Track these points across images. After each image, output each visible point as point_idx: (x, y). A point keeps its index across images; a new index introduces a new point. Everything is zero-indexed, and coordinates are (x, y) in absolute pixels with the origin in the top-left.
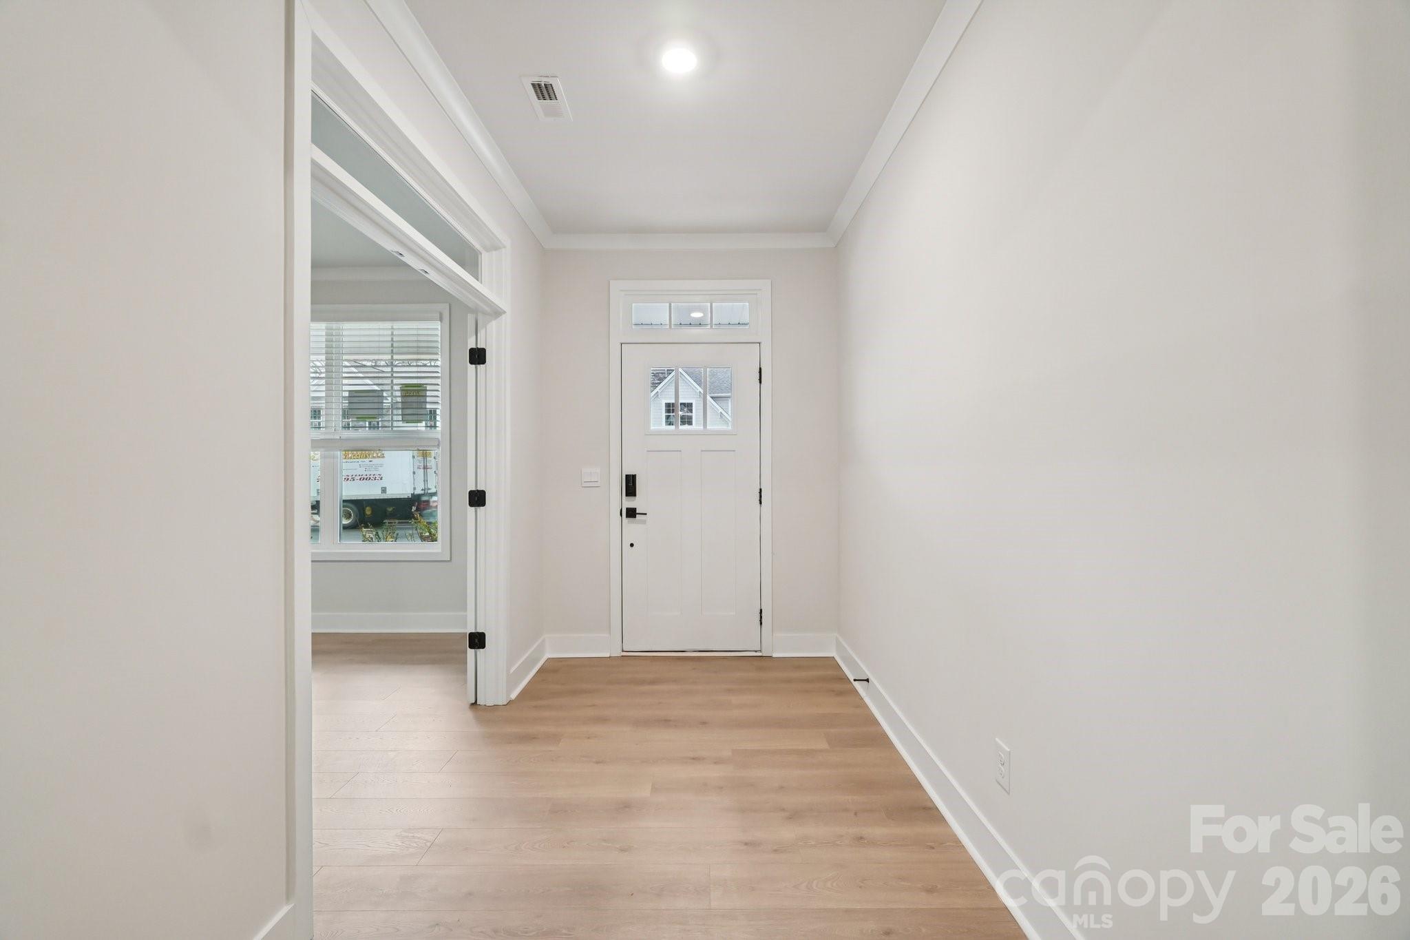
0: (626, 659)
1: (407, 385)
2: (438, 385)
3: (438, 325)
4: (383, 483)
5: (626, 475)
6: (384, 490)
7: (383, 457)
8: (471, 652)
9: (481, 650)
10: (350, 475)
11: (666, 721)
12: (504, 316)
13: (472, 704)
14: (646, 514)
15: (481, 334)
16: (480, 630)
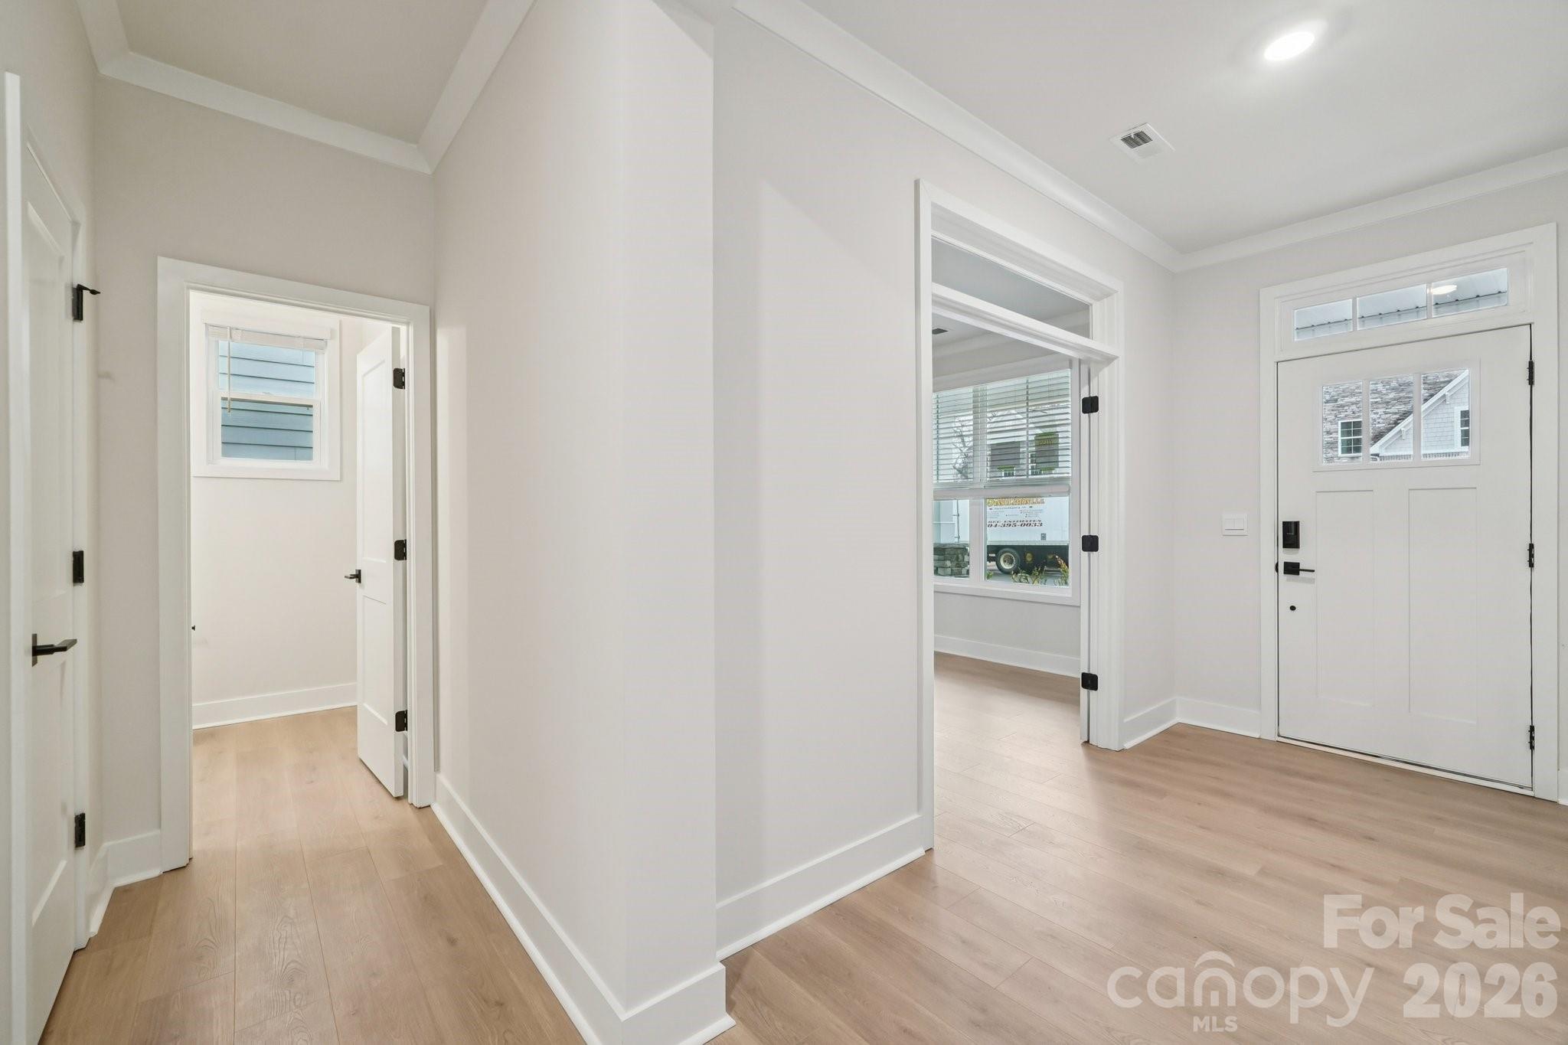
0: (1283, 745)
1: (1040, 435)
2: (1068, 431)
3: (1068, 372)
4: (1042, 529)
5: (1284, 522)
6: (1044, 537)
7: (1043, 503)
8: (1084, 692)
9: (1094, 691)
10: (1012, 521)
11: (1310, 819)
12: (1116, 361)
13: (1085, 742)
14: (1313, 571)
15: (1094, 383)
16: (1093, 672)
